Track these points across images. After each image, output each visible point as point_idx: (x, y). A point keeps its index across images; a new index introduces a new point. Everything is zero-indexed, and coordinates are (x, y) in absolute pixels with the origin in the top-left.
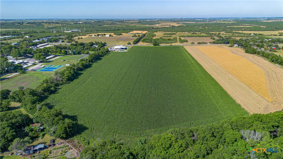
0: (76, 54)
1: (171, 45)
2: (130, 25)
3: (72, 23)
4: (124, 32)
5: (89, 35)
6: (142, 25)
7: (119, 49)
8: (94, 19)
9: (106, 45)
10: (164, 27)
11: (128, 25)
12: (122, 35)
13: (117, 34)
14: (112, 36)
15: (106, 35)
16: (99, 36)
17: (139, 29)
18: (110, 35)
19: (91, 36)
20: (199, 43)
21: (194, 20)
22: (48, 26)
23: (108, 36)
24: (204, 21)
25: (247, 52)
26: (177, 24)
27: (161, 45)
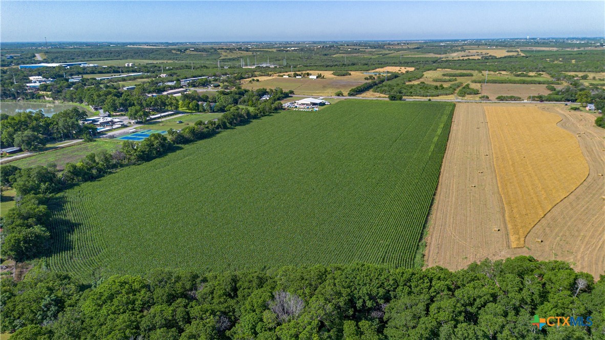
0: (215, 110)
1: (430, 100)
2: (389, 54)
3: (274, 50)
4: (360, 69)
5: (279, 76)
6: (419, 55)
7: (307, 104)
8: (329, 42)
9: (292, 97)
10: (466, 60)
11: (387, 54)
12: (350, 74)
13: (338, 74)
14: (323, 77)
15: (311, 75)
16: (297, 77)
17: (402, 62)
18: (319, 76)
19: (282, 76)
20: (501, 99)
21: (561, 43)
22: (227, 56)
23: (315, 77)
24: (586, 45)
25: (600, 125)
26: (508, 51)
27: (407, 100)
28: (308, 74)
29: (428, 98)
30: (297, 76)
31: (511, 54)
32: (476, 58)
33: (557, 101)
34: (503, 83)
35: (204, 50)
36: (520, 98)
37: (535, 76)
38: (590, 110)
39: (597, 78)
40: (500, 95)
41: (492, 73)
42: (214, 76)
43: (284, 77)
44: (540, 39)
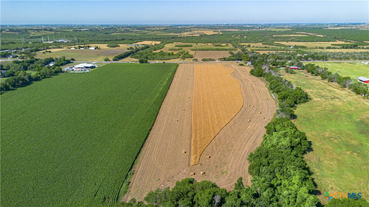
0: (6, 76)
1: (164, 62)
2: (148, 33)
3: (71, 30)
4: (127, 43)
5: (68, 48)
6: (165, 33)
7: (81, 68)
8: (112, 25)
9: (73, 62)
10: (191, 37)
11: (146, 33)
12: (119, 46)
13: (110, 46)
14: (99, 48)
15: (91, 47)
17: (154, 38)
18: (96, 48)
19: (70, 48)
20: (204, 60)
21: (240, 27)
22: (35, 35)
23: (94, 48)
24: (252, 28)
25: (252, 74)
26: (214, 32)
27: (151, 63)
28: (89, 47)
29: (163, 61)
30: (81, 48)
31: (215, 33)
32: (196, 35)
33: (233, 60)
34: (207, 50)
35: (17, 31)
36: (214, 60)
37: (225, 46)
38: (249, 65)
39: (255, 46)
40: (204, 58)
41: (203, 44)
42: (16, 49)
43: (72, 48)
44: (231, 25)
